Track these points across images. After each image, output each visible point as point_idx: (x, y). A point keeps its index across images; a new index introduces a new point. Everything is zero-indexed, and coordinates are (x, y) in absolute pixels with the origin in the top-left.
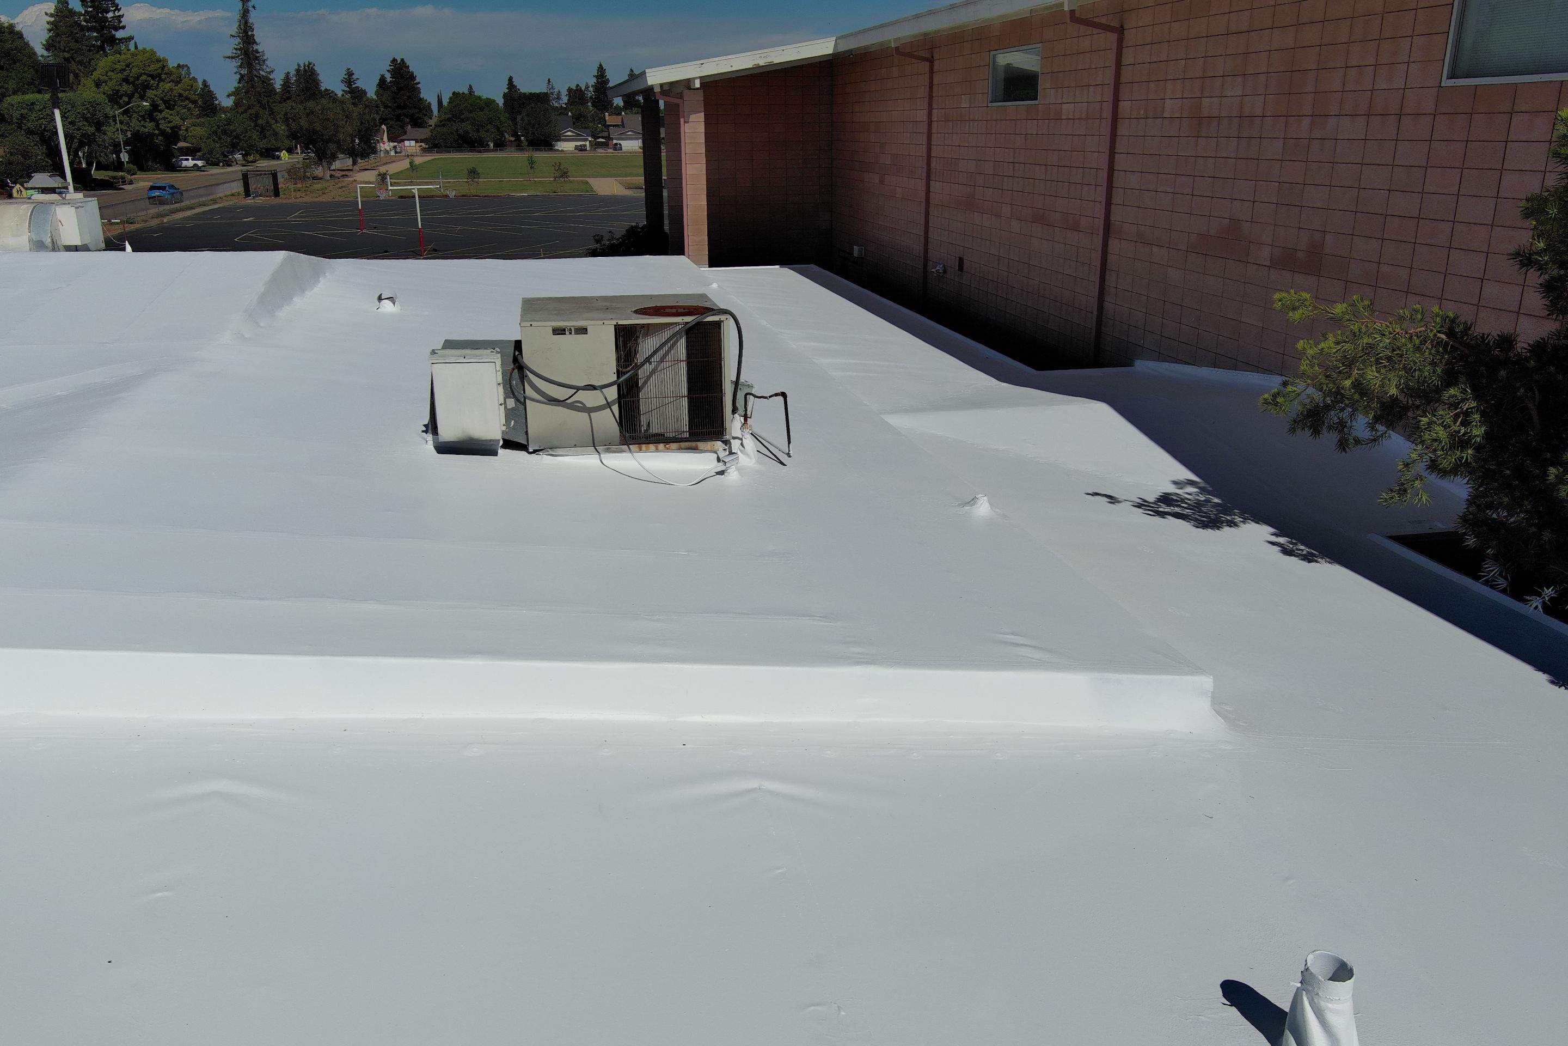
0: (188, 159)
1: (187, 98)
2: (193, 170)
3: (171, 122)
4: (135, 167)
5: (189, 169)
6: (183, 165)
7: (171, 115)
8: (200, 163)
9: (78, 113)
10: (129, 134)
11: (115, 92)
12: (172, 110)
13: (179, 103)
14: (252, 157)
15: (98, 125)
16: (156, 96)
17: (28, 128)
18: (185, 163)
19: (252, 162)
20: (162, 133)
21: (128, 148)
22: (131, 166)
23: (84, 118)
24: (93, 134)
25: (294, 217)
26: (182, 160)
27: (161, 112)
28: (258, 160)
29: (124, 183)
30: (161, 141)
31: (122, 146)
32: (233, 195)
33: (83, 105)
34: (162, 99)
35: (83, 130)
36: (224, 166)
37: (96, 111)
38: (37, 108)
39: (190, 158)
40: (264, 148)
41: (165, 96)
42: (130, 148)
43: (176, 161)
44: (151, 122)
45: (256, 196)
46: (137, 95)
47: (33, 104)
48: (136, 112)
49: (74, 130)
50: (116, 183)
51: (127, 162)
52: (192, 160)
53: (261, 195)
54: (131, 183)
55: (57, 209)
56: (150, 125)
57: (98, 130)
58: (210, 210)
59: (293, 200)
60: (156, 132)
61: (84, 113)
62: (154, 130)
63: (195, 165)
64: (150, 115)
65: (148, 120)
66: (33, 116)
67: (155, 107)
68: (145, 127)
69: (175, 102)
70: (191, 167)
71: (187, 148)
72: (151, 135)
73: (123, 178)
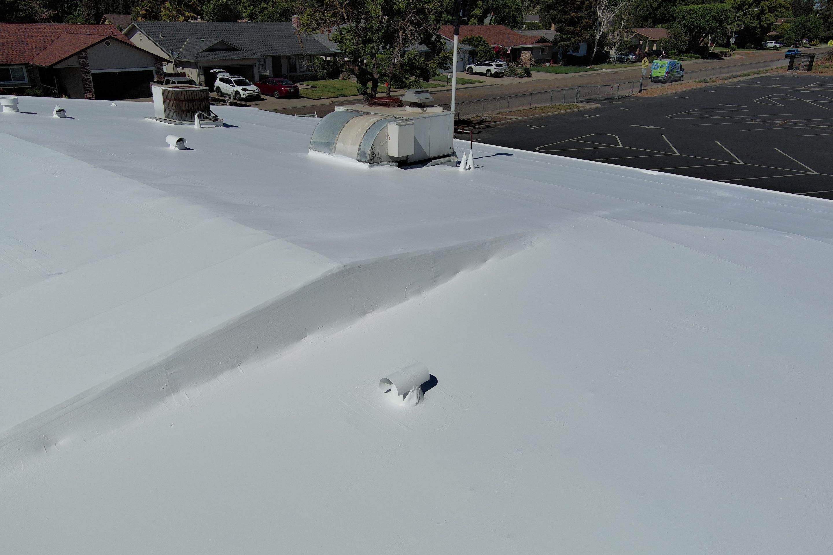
0: (772, 43)
1: (784, 6)
2: (773, 49)
3: (769, 20)
4: (736, 46)
5: (771, 48)
6: (768, 46)
7: (770, 16)
8: (778, 45)
9: (712, 15)
10: (742, 27)
11: (742, 2)
12: (772, 13)
13: (778, 9)
14: (814, 42)
15: (720, 22)
16: (765, 5)
17: (684, 24)
18: (769, 45)
19: (813, 45)
20: (762, 27)
21: (736, 35)
22: (734, 46)
23: (714, 18)
24: (716, 28)
25: (809, 87)
26: (769, 43)
27: (765, 14)
28: (818, 44)
29: (726, 55)
30: (759, 32)
31: (734, 34)
32: (781, 68)
33: (717, 10)
34: (768, 7)
35: (712, 25)
36: (793, 47)
37: (722, 15)
38: (692, 12)
39: (773, 42)
40: (824, 36)
41: (770, 5)
42: (738, 35)
43: (765, 43)
44: (757, 20)
45: (795, 70)
46: (755, 4)
47: (691, 10)
48: (751, 15)
49: (706, 25)
50: (721, 55)
51: (733, 43)
52: (774, 43)
53: (799, 69)
54: (730, 55)
55: (388, 125)
56: (756, 22)
57: (720, 25)
58: (759, 77)
59: (819, 74)
60: (758, 26)
61: (715, 16)
62: (757, 25)
63: (775, 46)
64: (758, 17)
65: (756, 19)
66: (689, 17)
67: (762, 12)
68: (753, 23)
69: (776, 8)
70: (772, 47)
71: (776, 36)
72: (755, 28)
73: (726, 53)
